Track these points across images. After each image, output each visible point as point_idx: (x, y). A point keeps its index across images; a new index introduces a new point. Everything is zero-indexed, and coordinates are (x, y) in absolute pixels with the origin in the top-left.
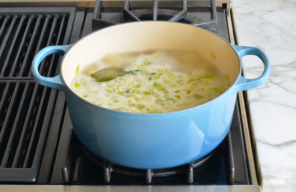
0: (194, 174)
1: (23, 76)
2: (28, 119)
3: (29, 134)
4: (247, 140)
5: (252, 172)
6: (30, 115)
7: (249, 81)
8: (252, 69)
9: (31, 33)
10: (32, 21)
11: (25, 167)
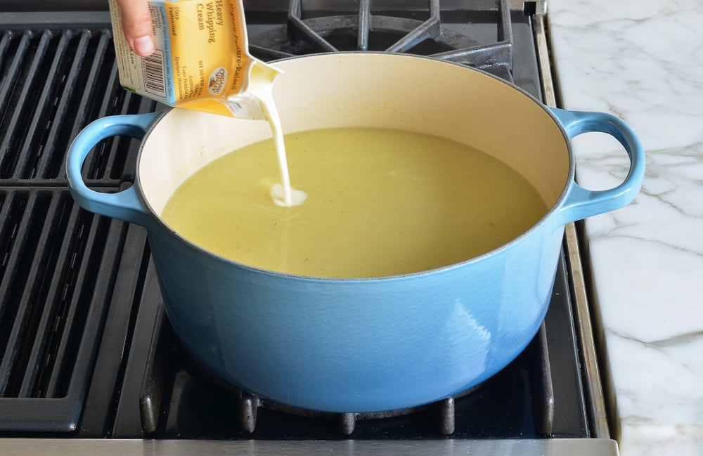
0: (456, 412)
1: (46, 176)
2: (58, 280)
3: (61, 317)
4: (584, 332)
5: (596, 406)
6: (63, 269)
7: (594, 195)
8: (597, 160)
9: (65, 74)
10: (67, 43)
11: (51, 395)
